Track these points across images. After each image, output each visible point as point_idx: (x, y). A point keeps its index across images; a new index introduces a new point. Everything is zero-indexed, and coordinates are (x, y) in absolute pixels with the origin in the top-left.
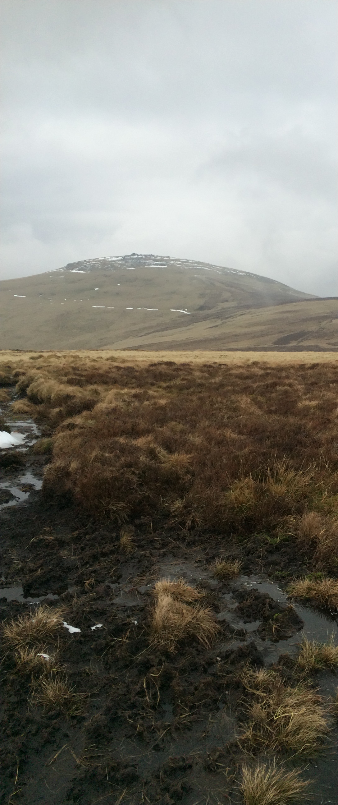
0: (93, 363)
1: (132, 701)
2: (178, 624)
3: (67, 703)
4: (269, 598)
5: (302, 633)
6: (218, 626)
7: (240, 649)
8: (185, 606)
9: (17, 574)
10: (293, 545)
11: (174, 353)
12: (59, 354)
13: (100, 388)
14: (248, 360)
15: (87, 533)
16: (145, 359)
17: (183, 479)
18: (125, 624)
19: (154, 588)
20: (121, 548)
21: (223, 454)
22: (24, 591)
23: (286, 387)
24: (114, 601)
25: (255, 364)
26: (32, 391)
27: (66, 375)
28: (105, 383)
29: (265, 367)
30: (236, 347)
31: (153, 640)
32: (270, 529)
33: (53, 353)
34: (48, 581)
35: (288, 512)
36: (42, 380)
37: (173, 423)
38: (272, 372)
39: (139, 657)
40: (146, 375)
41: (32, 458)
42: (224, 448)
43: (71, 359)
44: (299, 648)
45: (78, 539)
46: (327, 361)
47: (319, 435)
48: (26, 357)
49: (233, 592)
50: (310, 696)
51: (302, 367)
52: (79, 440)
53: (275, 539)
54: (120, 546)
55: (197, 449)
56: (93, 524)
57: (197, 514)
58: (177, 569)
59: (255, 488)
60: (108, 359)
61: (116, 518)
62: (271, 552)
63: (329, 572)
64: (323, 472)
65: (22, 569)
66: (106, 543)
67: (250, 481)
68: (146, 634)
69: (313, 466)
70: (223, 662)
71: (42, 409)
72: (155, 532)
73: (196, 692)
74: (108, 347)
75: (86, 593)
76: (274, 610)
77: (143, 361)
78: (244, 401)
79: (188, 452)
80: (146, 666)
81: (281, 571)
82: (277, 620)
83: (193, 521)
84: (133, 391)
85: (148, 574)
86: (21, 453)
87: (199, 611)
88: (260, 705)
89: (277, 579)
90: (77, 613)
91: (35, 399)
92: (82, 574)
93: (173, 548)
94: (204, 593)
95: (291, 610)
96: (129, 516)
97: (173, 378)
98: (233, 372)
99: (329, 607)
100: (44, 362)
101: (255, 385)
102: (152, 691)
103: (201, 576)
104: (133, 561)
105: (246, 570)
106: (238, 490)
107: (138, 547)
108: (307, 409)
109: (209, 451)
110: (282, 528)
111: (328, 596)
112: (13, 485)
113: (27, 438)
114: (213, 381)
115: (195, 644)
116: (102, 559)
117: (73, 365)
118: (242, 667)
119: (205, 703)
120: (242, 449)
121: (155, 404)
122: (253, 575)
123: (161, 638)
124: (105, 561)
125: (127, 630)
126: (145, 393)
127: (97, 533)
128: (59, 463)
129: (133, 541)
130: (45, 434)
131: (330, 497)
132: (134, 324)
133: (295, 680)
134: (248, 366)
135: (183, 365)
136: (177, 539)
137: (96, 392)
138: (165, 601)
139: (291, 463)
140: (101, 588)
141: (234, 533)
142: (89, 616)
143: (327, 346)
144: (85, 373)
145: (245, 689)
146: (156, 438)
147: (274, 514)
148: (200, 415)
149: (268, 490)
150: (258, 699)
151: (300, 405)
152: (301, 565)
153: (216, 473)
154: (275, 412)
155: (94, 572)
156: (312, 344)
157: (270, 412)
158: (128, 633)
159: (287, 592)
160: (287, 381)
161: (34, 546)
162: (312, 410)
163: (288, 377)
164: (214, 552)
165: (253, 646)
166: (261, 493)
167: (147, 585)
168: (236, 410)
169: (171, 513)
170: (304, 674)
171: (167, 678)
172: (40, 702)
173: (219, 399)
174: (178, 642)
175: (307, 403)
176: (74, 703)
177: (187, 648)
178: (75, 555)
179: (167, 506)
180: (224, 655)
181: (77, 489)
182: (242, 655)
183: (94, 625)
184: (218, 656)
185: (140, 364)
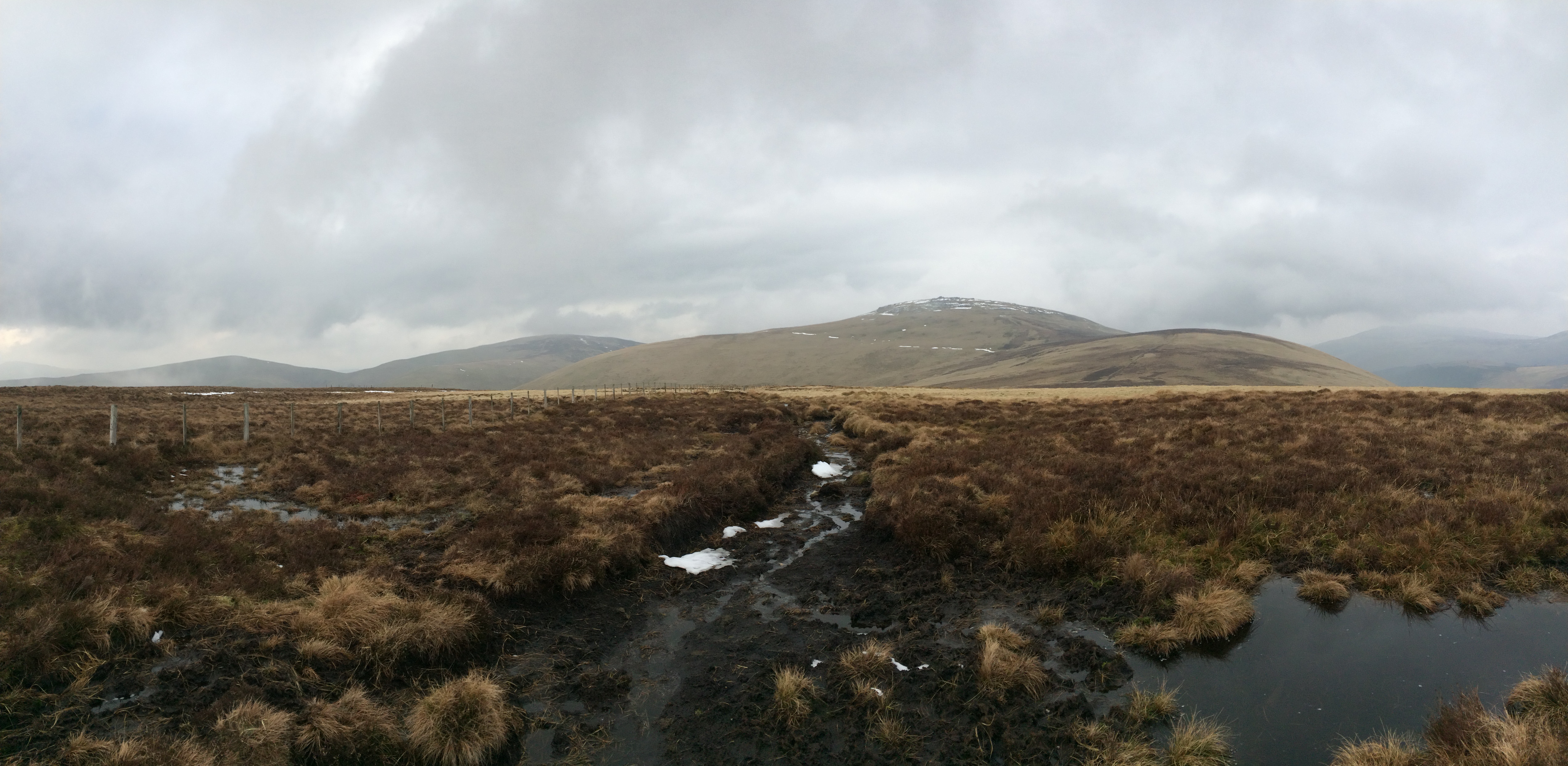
0: (901, 400)
1: (966, 750)
2: (1007, 671)
3: (903, 744)
4: (1095, 646)
5: (1133, 683)
6: (1046, 676)
7: (1070, 701)
8: (1012, 653)
9: (846, 602)
10: (1118, 588)
11: (979, 390)
12: (867, 391)
13: (910, 425)
14: (1058, 397)
15: (908, 569)
16: (951, 397)
17: (1002, 520)
18: (952, 667)
19: (978, 631)
20: (942, 587)
21: (1042, 495)
22: (852, 619)
23: (1100, 424)
24: (938, 641)
25: (1066, 401)
26: (848, 425)
27: (878, 411)
28: (915, 420)
29: (1076, 404)
30: (1043, 384)
31: (982, 688)
32: (1093, 572)
33: (862, 390)
34: (872, 613)
35: (1112, 554)
36: (856, 416)
37: (988, 463)
38: (1085, 409)
39: (970, 704)
40: (954, 413)
41: (850, 489)
42: (1042, 489)
43: (881, 396)
44: (1129, 698)
45: (900, 574)
46: (1141, 396)
47: (1139, 473)
48: (838, 393)
49: (1058, 639)
50: (1145, 750)
51: (1116, 403)
52: (896, 476)
53: (1098, 583)
54: (941, 585)
55: (1014, 490)
56: (914, 560)
57: (1017, 557)
58: (999, 612)
59: (1077, 530)
60: (915, 397)
61: (937, 557)
62: (1095, 597)
63: (1157, 616)
64: (1145, 511)
65: (850, 598)
66: (927, 580)
67: (1070, 522)
68: (974, 680)
69: (1134, 505)
70: (1052, 714)
71: (857, 443)
72: (975, 573)
73: (1028, 746)
74: (913, 384)
75: (910, 630)
76: (1101, 659)
77: (949, 399)
78: (1059, 440)
79: (1006, 492)
80: (977, 715)
81: (1107, 616)
82: (1106, 669)
83: (1013, 564)
84: (943, 429)
85: (969, 616)
86: (840, 483)
87: (1026, 659)
88: (1093, 761)
89: (1103, 625)
90: (904, 651)
91: (850, 433)
92: (906, 611)
93: (994, 591)
94: (1028, 640)
95: (1119, 658)
96: (948, 555)
97: (981, 416)
98: (1044, 409)
99: (1158, 653)
100: (855, 398)
101: (1068, 423)
102: (985, 742)
103: (1024, 622)
104: (954, 601)
105: (1070, 616)
106: (1058, 531)
107: (959, 587)
108: (1124, 446)
109: (1027, 492)
110: (1106, 571)
111: (1157, 642)
112: (834, 513)
113: (844, 469)
114: (1023, 419)
115: (1023, 694)
116: (924, 596)
117: (882, 401)
118: (1072, 721)
119: (1037, 758)
120: (1061, 490)
121: (967, 442)
122: (1077, 621)
123: (991, 685)
124: (927, 599)
125: (955, 674)
126: (955, 430)
127: (918, 570)
128: (880, 497)
129: (954, 581)
130: (860, 467)
131: (1153, 536)
132: (939, 363)
133: (1128, 733)
134: (1059, 403)
135: (991, 403)
136: (997, 581)
137: (906, 428)
138: (992, 647)
139: (1112, 502)
140: (925, 627)
141: (1055, 576)
142: (916, 655)
143: (1138, 380)
144: (895, 410)
145: (1077, 743)
146: (972, 477)
147: (1097, 556)
148: (1015, 455)
149: (1089, 531)
150: (1091, 755)
151: (1117, 442)
152: (1127, 609)
153: (1035, 514)
154: (1091, 451)
155: (917, 609)
156: (1124, 379)
157: (1086, 450)
158: (956, 678)
159: (1114, 639)
160: (1101, 418)
161: (859, 576)
162: (1129, 447)
163: (1101, 414)
164: (1036, 596)
165: (1082, 695)
166: (1081, 534)
167: (969, 627)
168: (1051, 449)
169: (990, 554)
170: (1136, 727)
171: (998, 729)
172: (877, 739)
173: (1033, 438)
174: (1008, 691)
175: (1124, 440)
176: (909, 745)
177: (1016, 698)
178: (897, 590)
179: (986, 547)
180: (1053, 707)
181: (899, 525)
182: (1072, 706)
183: (920, 665)
184: (1047, 708)
185: (947, 402)
